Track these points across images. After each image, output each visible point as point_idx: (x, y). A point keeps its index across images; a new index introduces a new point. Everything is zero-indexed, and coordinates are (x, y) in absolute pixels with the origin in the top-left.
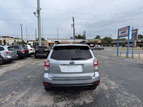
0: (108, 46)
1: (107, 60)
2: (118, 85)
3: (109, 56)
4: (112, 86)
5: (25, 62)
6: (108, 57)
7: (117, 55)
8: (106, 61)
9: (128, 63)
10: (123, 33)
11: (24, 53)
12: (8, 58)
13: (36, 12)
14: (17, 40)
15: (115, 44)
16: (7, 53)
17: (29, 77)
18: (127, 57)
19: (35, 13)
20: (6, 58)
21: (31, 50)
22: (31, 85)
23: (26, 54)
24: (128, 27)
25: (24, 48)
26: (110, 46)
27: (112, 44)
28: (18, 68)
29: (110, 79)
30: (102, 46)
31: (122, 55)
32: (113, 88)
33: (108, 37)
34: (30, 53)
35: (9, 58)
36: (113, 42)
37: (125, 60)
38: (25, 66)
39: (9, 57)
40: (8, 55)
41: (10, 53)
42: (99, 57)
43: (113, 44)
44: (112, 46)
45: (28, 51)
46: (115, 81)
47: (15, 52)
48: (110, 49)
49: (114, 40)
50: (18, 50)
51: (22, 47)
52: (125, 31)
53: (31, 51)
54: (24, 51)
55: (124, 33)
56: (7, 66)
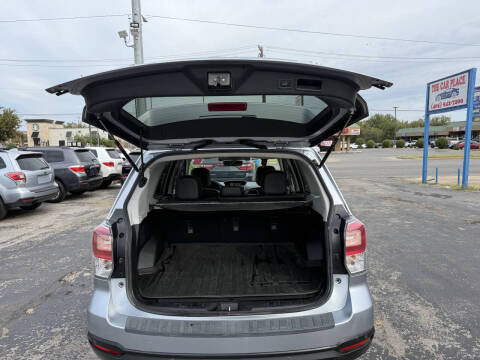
0: (386, 146)
1: (385, 198)
2: (454, 327)
3: (392, 185)
4: (426, 334)
5: (86, 208)
6: (389, 187)
7: (421, 179)
8: (384, 203)
9: (473, 212)
10: (445, 96)
11: (83, 178)
12: (18, 195)
13: (128, 29)
14: (74, 132)
15: (408, 139)
16: (16, 177)
17: (71, 279)
18: (464, 187)
19: (123, 34)
20: (10, 196)
21: (111, 164)
22: (68, 319)
23: (92, 179)
24: (467, 74)
25: (82, 160)
26: (392, 146)
27: (398, 138)
28: (47, 236)
29: (411, 295)
30: (364, 146)
31: (442, 180)
32: (429, 344)
33: (384, 114)
34: (106, 175)
35: (22, 197)
36: (401, 133)
37: (458, 199)
38: (78, 228)
39: (23, 192)
40: (17, 186)
41: (25, 179)
42: (353, 187)
43: (403, 138)
44: (400, 146)
45: (98, 169)
46: (436, 306)
47: (46, 174)
48: (394, 158)
49: (406, 126)
50: (60, 166)
51: (74, 155)
52: (456, 90)
53: (109, 168)
54: (80, 169)
55: (449, 97)
56: (13, 227)
